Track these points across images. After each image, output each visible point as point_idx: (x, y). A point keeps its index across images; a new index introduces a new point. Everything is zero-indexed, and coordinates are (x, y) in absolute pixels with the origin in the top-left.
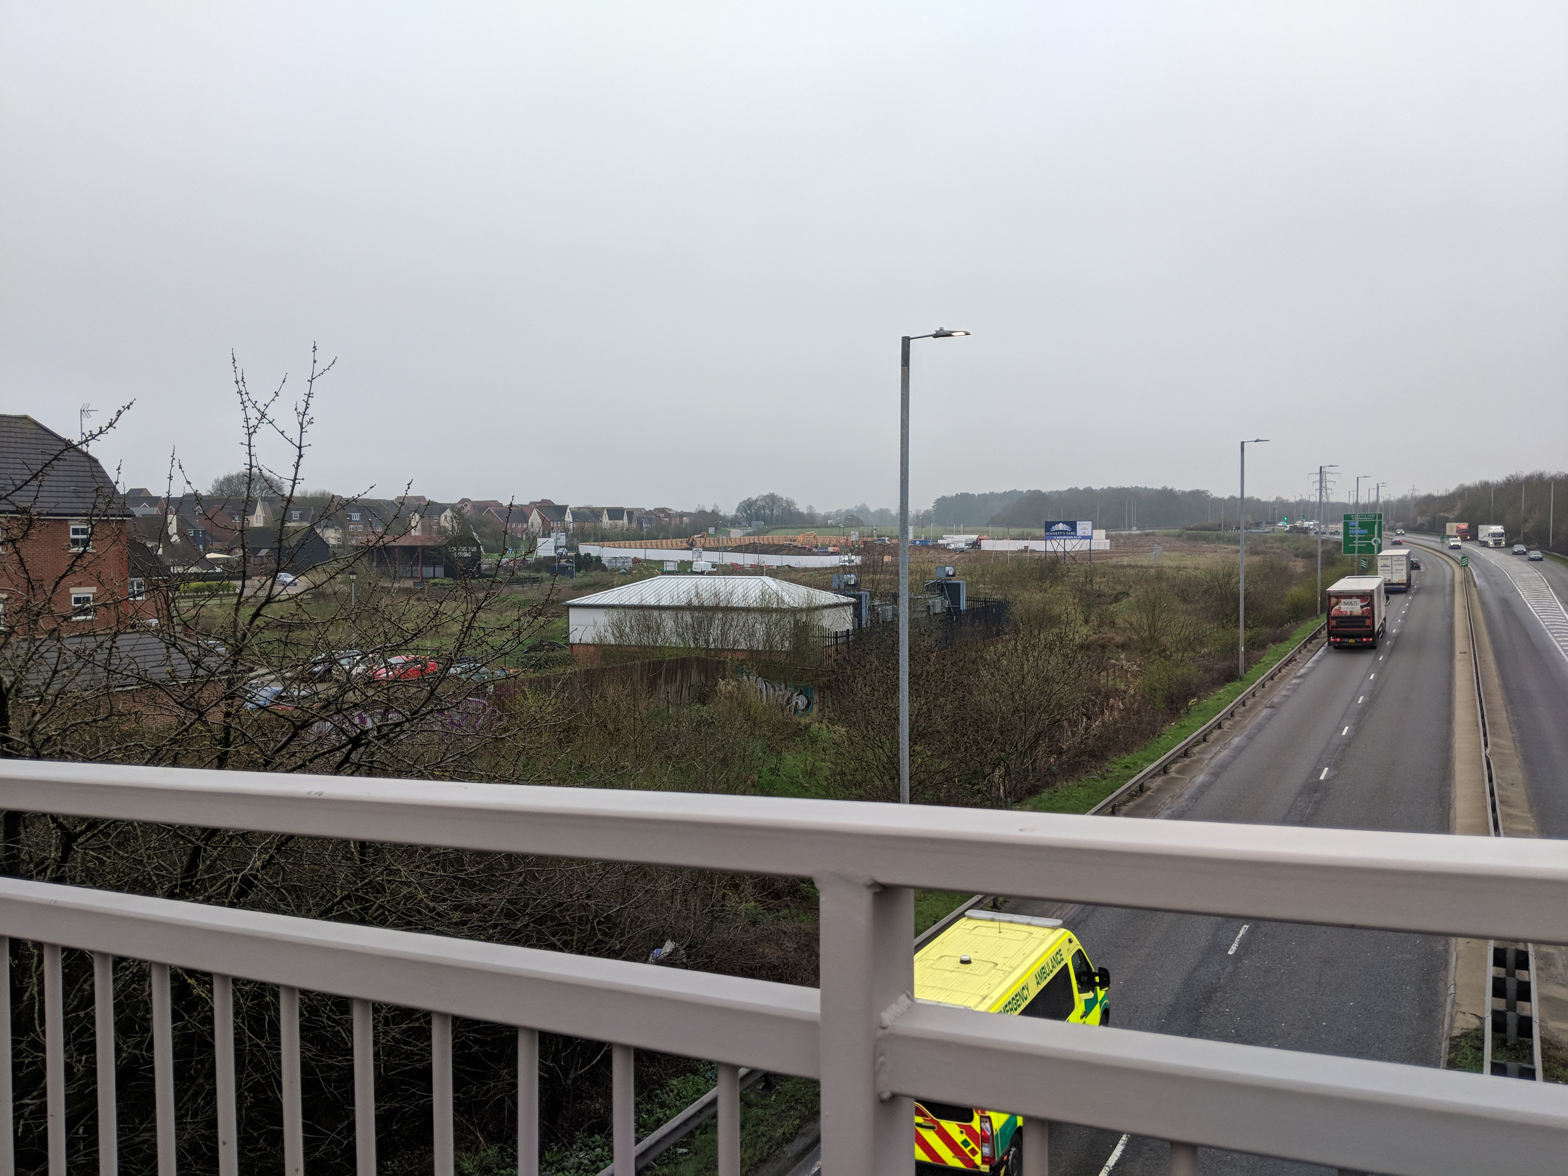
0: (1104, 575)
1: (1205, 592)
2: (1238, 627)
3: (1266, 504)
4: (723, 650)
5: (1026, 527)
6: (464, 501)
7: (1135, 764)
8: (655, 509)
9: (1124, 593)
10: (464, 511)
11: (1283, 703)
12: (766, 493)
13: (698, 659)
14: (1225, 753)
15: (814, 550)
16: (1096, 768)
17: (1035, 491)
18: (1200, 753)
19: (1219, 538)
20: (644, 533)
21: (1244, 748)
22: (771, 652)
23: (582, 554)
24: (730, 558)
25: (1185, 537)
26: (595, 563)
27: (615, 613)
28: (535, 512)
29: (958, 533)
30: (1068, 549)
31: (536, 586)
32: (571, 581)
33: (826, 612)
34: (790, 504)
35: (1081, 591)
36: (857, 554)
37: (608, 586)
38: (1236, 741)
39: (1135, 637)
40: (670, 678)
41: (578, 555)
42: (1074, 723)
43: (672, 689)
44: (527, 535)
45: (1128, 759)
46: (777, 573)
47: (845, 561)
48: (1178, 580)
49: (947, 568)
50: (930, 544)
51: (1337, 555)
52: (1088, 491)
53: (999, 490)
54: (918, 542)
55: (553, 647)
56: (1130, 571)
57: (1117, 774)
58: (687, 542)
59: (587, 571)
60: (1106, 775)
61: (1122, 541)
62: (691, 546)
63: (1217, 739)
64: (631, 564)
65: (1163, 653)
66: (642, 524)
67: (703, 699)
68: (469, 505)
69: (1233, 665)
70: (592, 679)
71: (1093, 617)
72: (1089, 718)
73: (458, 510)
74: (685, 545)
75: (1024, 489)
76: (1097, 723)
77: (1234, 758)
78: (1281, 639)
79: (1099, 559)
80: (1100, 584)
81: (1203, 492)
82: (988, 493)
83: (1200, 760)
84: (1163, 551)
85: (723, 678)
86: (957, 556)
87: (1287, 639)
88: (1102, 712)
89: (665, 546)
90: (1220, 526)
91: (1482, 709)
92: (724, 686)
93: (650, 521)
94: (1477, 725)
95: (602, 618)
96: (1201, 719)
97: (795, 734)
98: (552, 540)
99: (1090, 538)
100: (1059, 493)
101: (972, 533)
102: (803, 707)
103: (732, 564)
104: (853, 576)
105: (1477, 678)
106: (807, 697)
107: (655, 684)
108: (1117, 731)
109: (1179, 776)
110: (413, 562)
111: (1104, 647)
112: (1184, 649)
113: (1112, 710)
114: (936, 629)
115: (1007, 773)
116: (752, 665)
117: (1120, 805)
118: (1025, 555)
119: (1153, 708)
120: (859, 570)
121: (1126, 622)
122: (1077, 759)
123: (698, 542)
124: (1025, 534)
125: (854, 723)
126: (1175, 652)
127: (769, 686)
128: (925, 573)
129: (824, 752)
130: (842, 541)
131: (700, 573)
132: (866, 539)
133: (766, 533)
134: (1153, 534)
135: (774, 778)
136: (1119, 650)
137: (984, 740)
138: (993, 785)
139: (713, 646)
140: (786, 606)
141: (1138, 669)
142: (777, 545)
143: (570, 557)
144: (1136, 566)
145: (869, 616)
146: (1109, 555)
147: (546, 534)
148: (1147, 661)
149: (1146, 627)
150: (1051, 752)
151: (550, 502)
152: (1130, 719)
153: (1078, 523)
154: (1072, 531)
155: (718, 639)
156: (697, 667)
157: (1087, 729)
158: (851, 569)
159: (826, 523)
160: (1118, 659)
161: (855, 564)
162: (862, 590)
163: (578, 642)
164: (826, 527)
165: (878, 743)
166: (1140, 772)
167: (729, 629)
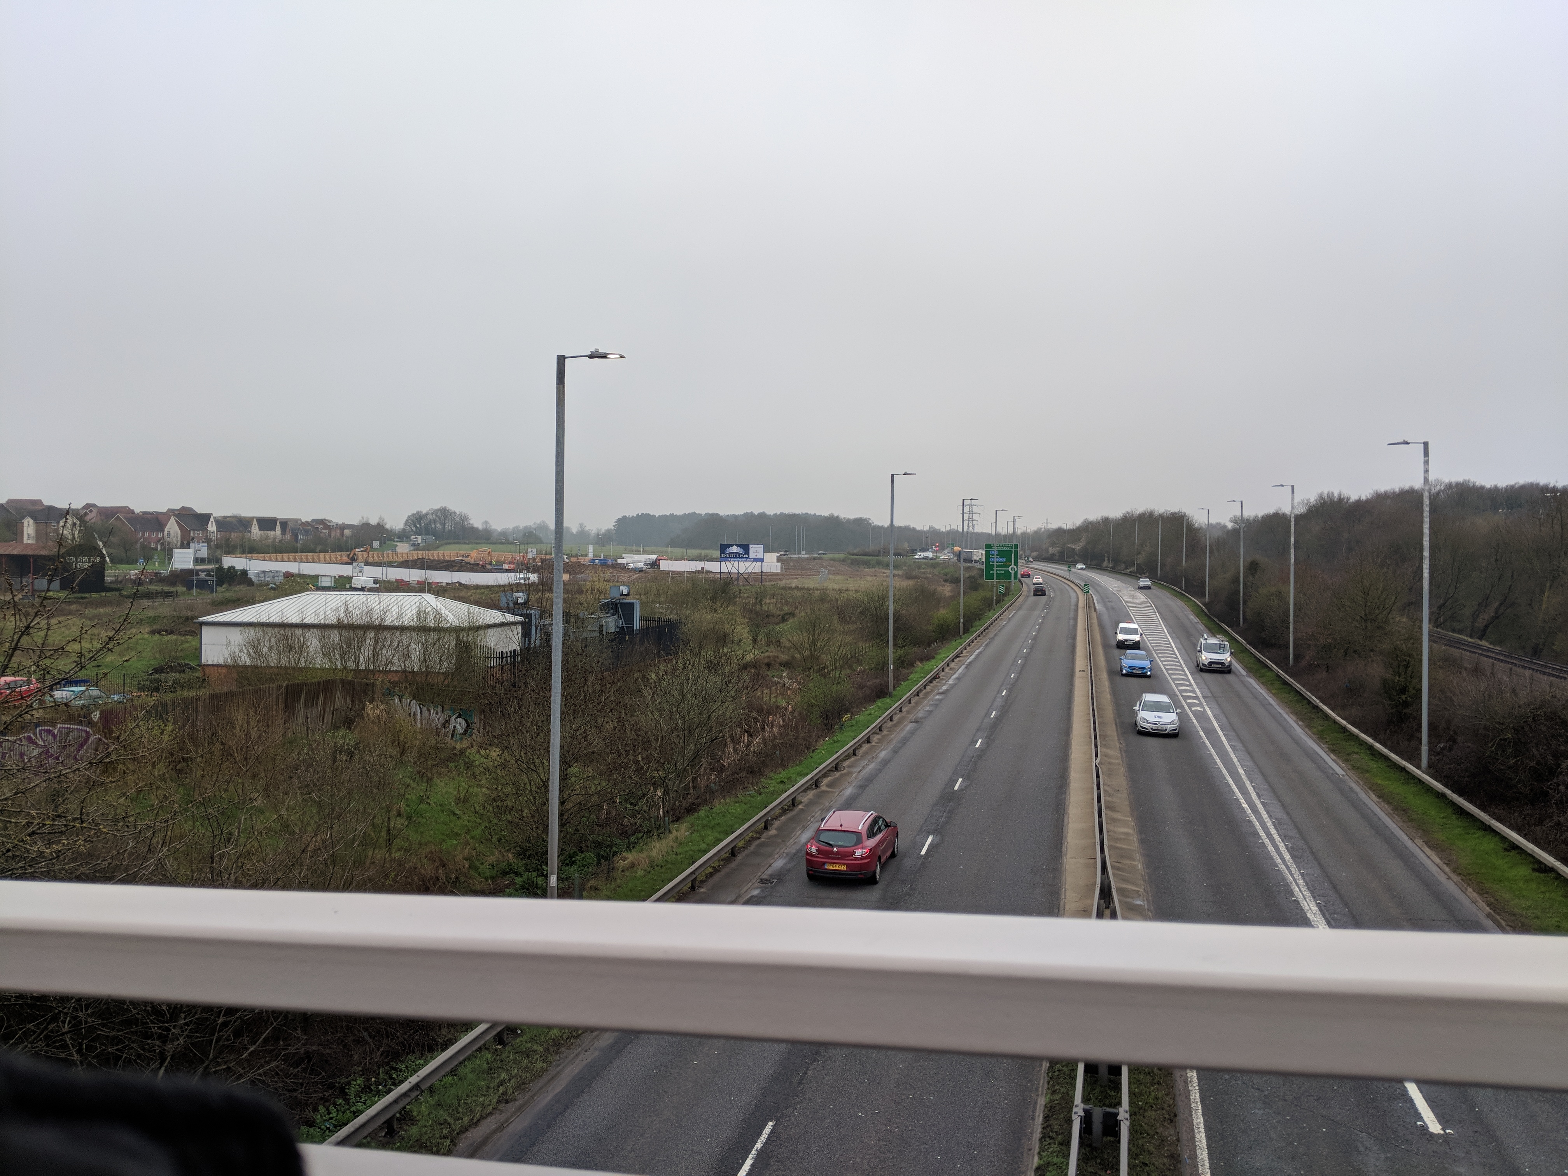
0: (773, 596)
1: (861, 613)
2: (888, 646)
3: (921, 532)
4: (373, 672)
5: (704, 549)
6: (88, 506)
7: (788, 779)
8: (313, 521)
9: (790, 613)
10: (87, 518)
11: (925, 718)
12: (437, 507)
13: (343, 681)
14: (872, 766)
15: (488, 567)
16: (752, 784)
17: (713, 515)
18: (849, 766)
19: (879, 563)
20: (299, 546)
21: (889, 761)
22: (427, 673)
23: (225, 566)
24: (395, 574)
25: (849, 561)
26: (240, 577)
27: (251, 632)
28: (172, 520)
29: (638, 552)
30: (741, 571)
31: (168, 601)
32: (210, 596)
33: (490, 632)
34: (464, 518)
35: (751, 611)
36: (534, 572)
38: (883, 754)
39: (798, 656)
40: (311, 701)
41: (220, 569)
42: (735, 741)
43: (314, 712)
44: (162, 544)
45: (783, 774)
46: (446, 590)
47: (520, 579)
48: (839, 602)
49: (622, 588)
50: (610, 563)
51: (980, 581)
52: (762, 516)
53: (679, 513)
54: (597, 561)
55: (181, 669)
56: (798, 593)
57: (772, 789)
58: (348, 556)
59: (230, 585)
60: (762, 790)
61: (792, 564)
62: (352, 561)
63: (866, 753)
64: (281, 578)
65: (823, 671)
66: (297, 536)
67: (349, 723)
68: (95, 511)
69: (883, 682)
70: (218, 702)
71: (760, 637)
72: (750, 735)
73: (81, 516)
74: (345, 559)
76: (757, 740)
77: (880, 770)
78: (928, 658)
79: (770, 581)
80: (769, 605)
81: (865, 520)
82: (668, 514)
83: (849, 774)
84: (829, 574)
85: (371, 702)
86: (636, 576)
87: (933, 658)
88: (763, 729)
89: (322, 559)
90: (879, 551)
91: (1094, 723)
92: (371, 710)
93: (307, 532)
94: (1090, 737)
95: (237, 637)
96: (852, 734)
97: (449, 759)
98: (191, 551)
99: (762, 560)
100: (735, 517)
101: (652, 553)
102: (462, 731)
103: (397, 581)
104: (521, 594)
105: (1092, 694)
106: (466, 721)
107: (293, 709)
108: (774, 746)
109: (829, 790)
110: (23, 573)
111: (768, 665)
112: (842, 667)
113: (772, 726)
114: (606, 648)
115: (666, 792)
116: (406, 687)
117: (772, 819)
118: (700, 576)
119: (809, 724)
120: (532, 589)
121: (790, 641)
122: (736, 775)
123: (360, 557)
124: (703, 555)
125: (506, 747)
126: (833, 670)
127: (424, 709)
128: (601, 592)
129: (475, 777)
130: (519, 558)
131: (356, 589)
132: (543, 557)
133: (437, 547)
134: (820, 558)
135: (423, 806)
136: (783, 668)
137: (643, 759)
138: (653, 805)
139: (362, 667)
140: (448, 625)
141: (798, 687)
142: (448, 561)
143: (212, 570)
144: (803, 589)
145: (538, 635)
146: (779, 577)
147: (185, 545)
148: (807, 679)
149: (807, 645)
150: (712, 770)
151: (191, 509)
152: (788, 735)
153: (751, 546)
154: (745, 554)
155: (369, 659)
156: (343, 690)
157: (748, 745)
158: (524, 588)
159: (504, 540)
160: (781, 677)
161: (530, 582)
162: (531, 609)
163: (210, 663)
164: (502, 543)
165: (532, 766)
166: (793, 786)
167: (381, 649)
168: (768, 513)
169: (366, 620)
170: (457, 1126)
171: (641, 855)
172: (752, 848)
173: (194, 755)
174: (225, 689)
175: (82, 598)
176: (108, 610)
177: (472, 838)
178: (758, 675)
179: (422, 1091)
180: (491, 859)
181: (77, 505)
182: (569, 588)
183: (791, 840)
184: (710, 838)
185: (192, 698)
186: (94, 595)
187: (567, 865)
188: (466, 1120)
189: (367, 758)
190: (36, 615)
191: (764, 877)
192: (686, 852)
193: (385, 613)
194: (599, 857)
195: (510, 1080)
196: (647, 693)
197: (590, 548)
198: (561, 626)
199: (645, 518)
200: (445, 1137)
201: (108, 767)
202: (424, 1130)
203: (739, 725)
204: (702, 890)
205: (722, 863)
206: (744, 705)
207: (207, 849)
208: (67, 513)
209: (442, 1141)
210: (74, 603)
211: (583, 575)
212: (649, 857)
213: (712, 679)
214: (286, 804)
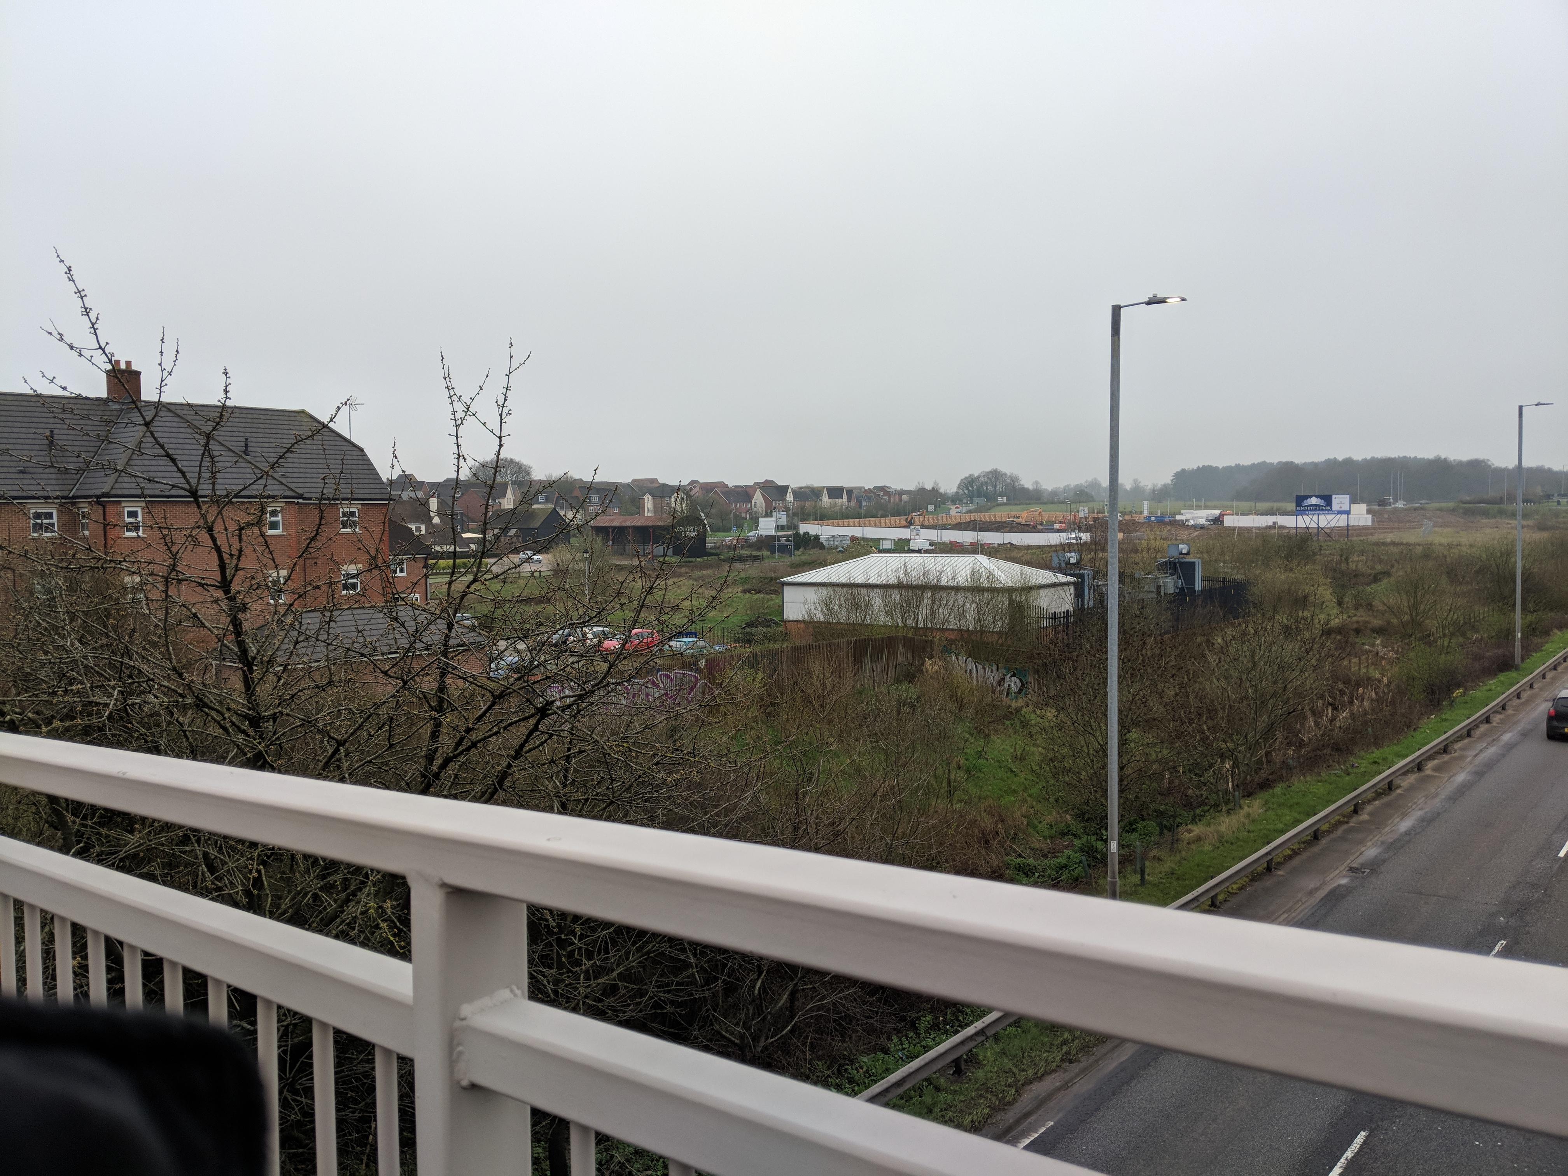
0: (1362, 553)
1: (1478, 572)
2: (1514, 610)
4: (931, 629)
5: (1276, 501)
6: (693, 482)
7: (1384, 759)
8: (875, 488)
9: (1385, 573)
10: (692, 493)
12: (988, 469)
13: (905, 638)
14: (1492, 750)
15: (1039, 527)
16: (1338, 763)
17: (1287, 463)
18: (1463, 749)
19: (1502, 513)
20: (863, 511)
22: (982, 632)
23: (801, 532)
24: (949, 536)
25: (1461, 511)
26: (813, 542)
27: (824, 591)
28: (758, 492)
29: (1199, 508)
30: (1321, 525)
31: (756, 564)
32: (790, 559)
33: (1043, 592)
34: (1014, 479)
35: (1335, 570)
36: (1086, 531)
37: (823, 564)
38: (1507, 737)
39: (1395, 621)
40: (876, 656)
41: (797, 535)
42: (1317, 714)
43: (879, 667)
44: (750, 514)
45: (1377, 754)
46: (998, 551)
47: (1071, 538)
48: (1448, 559)
49: (1181, 546)
50: (1167, 520)
52: (1348, 462)
53: (1246, 462)
54: (1153, 519)
55: (767, 623)
56: (1394, 550)
57: (1363, 769)
58: (906, 520)
59: (805, 549)
60: (1350, 770)
61: (1385, 516)
62: (909, 524)
63: (1484, 735)
64: (848, 542)
65: (1427, 639)
66: (861, 503)
67: (910, 678)
68: (698, 487)
69: (1507, 653)
70: (798, 654)
71: (1346, 599)
72: (1335, 708)
73: (687, 491)
74: (904, 523)
75: (1275, 460)
76: (1344, 715)
77: (1503, 755)
79: (1358, 535)
80: (1357, 562)
81: (1483, 461)
82: (1233, 465)
83: (1462, 758)
84: (1434, 526)
85: (930, 657)
86: (1197, 533)
88: (1351, 702)
90: (1502, 498)
92: (930, 665)
93: (869, 498)
95: (812, 595)
96: (1466, 712)
97: (1006, 717)
98: (773, 519)
99: (1348, 513)
100: (1315, 465)
101: (1215, 508)
102: (1016, 690)
103: (951, 542)
104: (1073, 554)
106: (1021, 680)
107: (861, 662)
108: (1366, 723)
109: (1436, 774)
110: (645, 542)
111: (1357, 631)
112: (1452, 634)
113: (1363, 700)
114: (1165, 610)
115: (1235, 765)
116: (962, 645)
117: (1364, 803)
118: (1272, 532)
119: (1409, 699)
120: (1084, 548)
121: (1385, 604)
122: (1318, 752)
123: (917, 520)
124: (1275, 508)
125: (1062, 708)
126: (1440, 637)
127: (980, 667)
128: (1157, 551)
129: (1031, 736)
130: (1070, 517)
131: (913, 551)
132: (1096, 515)
133: (988, 510)
134: (1422, 509)
135: (981, 761)
136: (1375, 635)
137: (1208, 729)
138: (1219, 777)
139: (921, 625)
140: (1001, 585)
141: (1395, 656)
142: (1000, 522)
143: (790, 536)
144: (1402, 544)
145: (1092, 596)
146: (1369, 531)
147: (768, 514)
148: (1407, 647)
149: (1407, 610)
150: (1289, 744)
151: (772, 482)
152: (1381, 710)
153: (1334, 497)
154: (1327, 505)
155: (927, 618)
156: (904, 646)
157: (1332, 720)
158: (1076, 547)
159: (1053, 499)
160: (1373, 645)
161: (1082, 541)
162: (1084, 569)
163: (791, 619)
164: (1052, 503)
165: (1089, 729)
166: (1390, 768)
167: (938, 608)
168: (1355, 458)
169: (923, 581)
170: (1022, 1077)
171: (1208, 829)
172: (1339, 832)
173: (779, 701)
174: (804, 643)
175: (690, 562)
176: (708, 572)
177: (1030, 796)
178: (1347, 642)
179: (987, 1038)
180: (1050, 819)
181: (685, 482)
182: (1124, 547)
183: (1387, 829)
184: (1288, 818)
185: (777, 650)
186: (699, 559)
187: (1127, 832)
188: (1030, 1072)
189: (928, 711)
190: (657, 577)
191: (1355, 865)
192: (1260, 830)
193: (941, 573)
194: (1162, 827)
195: (1073, 1040)
196: (1212, 659)
197: (1146, 504)
198: (1116, 586)
199: (1206, 471)
200: (1009, 1086)
201: (712, 708)
202: (990, 1075)
203: (1322, 697)
204: (1280, 873)
205: (1302, 846)
206: (1328, 675)
207: (793, 785)
208: (678, 490)
209: (1008, 1089)
210: (683, 566)
211: (1138, 533)
212: (1218, 832)
213: (1289, 646)
214: (858, 749)
